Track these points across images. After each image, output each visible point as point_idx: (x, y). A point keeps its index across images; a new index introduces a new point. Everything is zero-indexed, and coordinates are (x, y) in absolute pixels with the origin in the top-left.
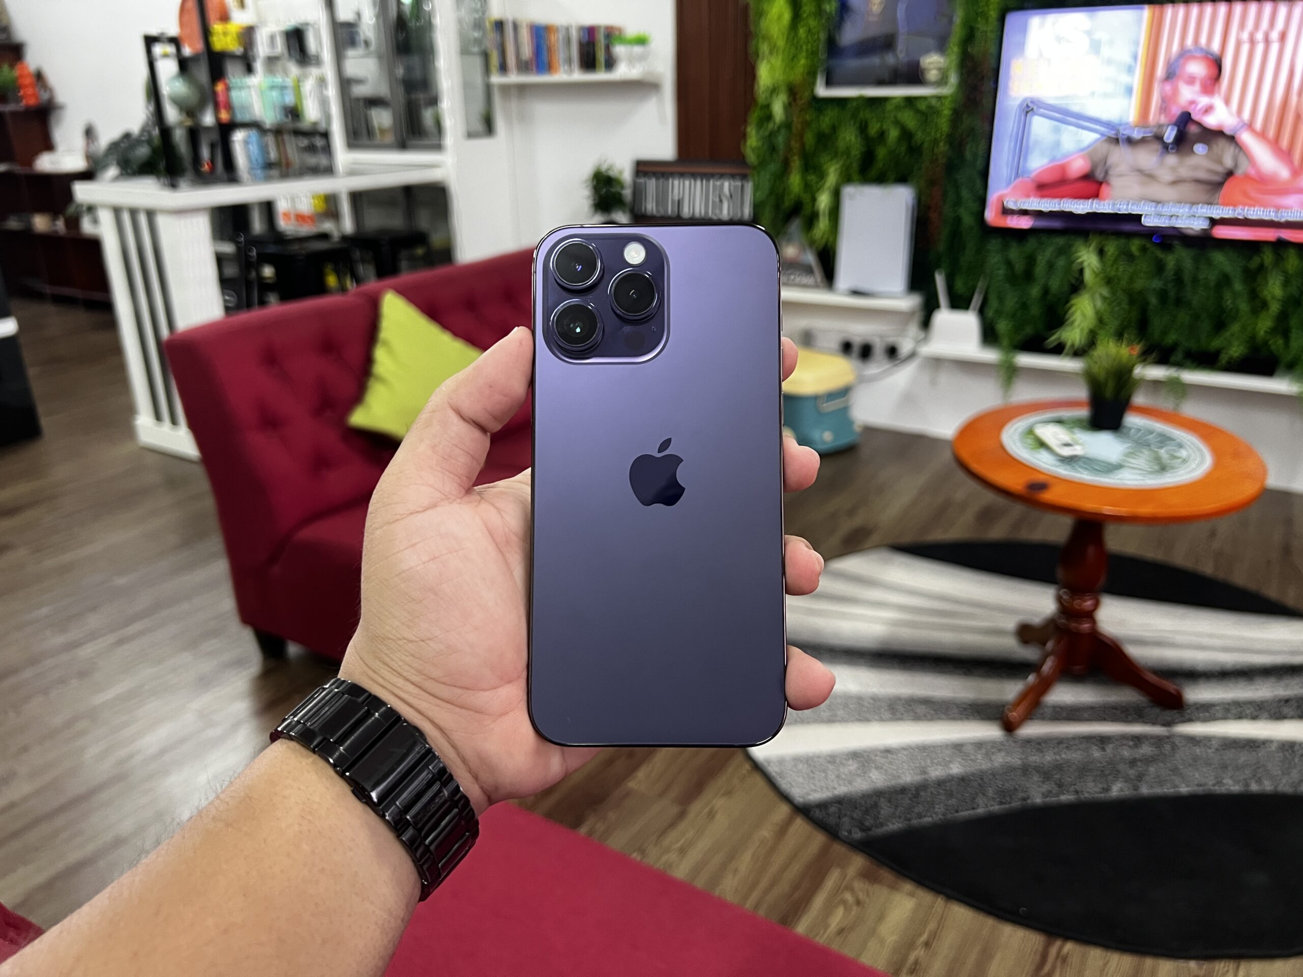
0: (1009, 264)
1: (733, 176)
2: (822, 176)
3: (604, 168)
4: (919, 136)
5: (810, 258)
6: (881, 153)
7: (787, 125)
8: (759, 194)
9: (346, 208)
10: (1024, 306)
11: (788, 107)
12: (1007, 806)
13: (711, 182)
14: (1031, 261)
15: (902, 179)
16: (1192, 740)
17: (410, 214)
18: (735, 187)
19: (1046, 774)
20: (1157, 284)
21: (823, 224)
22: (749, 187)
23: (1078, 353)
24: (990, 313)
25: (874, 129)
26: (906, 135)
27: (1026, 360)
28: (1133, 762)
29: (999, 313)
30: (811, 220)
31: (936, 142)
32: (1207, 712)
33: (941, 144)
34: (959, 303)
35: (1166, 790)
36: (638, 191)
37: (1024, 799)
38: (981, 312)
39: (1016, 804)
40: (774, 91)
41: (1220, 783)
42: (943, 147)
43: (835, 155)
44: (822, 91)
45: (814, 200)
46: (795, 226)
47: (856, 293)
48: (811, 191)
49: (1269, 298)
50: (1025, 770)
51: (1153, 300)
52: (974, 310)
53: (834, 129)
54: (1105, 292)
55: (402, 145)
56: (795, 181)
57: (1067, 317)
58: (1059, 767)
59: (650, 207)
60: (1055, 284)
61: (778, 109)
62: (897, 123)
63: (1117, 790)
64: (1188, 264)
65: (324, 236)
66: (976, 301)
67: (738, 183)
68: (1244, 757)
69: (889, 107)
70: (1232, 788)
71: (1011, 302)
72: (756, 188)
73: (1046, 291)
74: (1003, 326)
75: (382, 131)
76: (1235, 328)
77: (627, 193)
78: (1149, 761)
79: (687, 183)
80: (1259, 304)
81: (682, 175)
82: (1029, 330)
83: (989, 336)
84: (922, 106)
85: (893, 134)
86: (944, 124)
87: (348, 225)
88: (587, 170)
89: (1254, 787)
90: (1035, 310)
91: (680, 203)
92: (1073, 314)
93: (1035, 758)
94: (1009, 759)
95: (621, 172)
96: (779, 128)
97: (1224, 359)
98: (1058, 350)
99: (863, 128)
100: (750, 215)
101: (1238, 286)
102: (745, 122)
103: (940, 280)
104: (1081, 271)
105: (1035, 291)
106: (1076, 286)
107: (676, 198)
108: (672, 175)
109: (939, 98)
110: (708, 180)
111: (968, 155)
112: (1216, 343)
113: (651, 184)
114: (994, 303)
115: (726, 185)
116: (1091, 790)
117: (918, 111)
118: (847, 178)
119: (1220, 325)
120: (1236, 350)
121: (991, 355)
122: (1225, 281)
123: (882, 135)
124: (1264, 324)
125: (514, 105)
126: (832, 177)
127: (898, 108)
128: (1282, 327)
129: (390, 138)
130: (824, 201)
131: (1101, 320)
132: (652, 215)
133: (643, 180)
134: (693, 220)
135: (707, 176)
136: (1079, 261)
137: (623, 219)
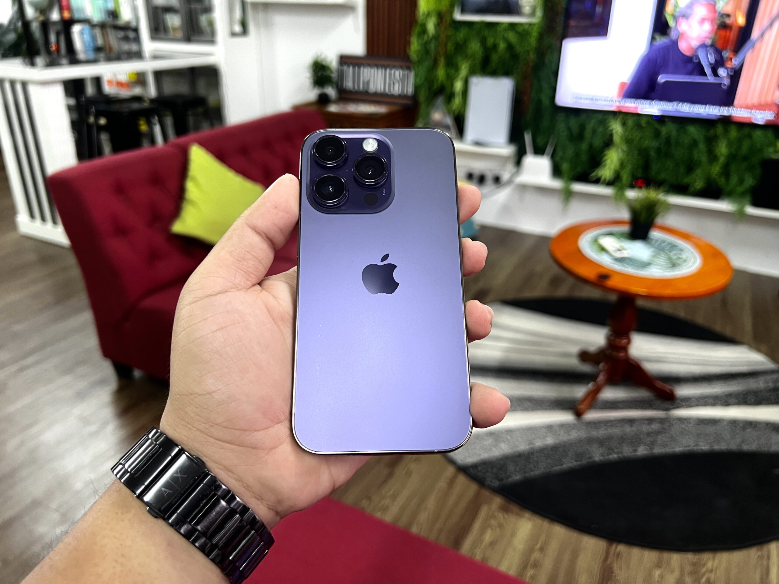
0: (569, 129)
1: (402, 67)
2: (457, 69)
3: (319, 60)
4: (519, 49)
5: (449, 121)
6: (495, 58)
7: (436, 37)
8: (418, 80)
9: (151, 80)
10: (577, 154)
11: (438, 25)
12: (579, 463)
13: (388, 71)
14: (582, 127)
15: (506, 73)
16: (682, 420)
17: (193, 84)
18: (403, 75)
19: (601, 442)
20: (655, 144)
21: (457, 101)
22: (412, 75)
23: (609, 184)
24: (557, 159)
25: (490, 41)
26: (510, 47)
27: (578, 187)
28: (648, 434)
29: (563, 158)
30: (450, 97)
31: (528, 52)
32: (688, 402)
33: (531, 54)
34: (539, 151)
35: (668, 450)
36: (341, 74)
37: (590, 458)
38: (553, 157)
39: (585, 461)
40: (428, 15)
41: (697, 445)
42: (532, 56)
43: (466, 57)
44: (458, 16)
45: (452, 85)
46: (440, 101)
47: (478, 144)
48: (451, 79)
49: (719, 154)
50: (590, 441)
52: (548, 155)
53: (466, 41)
54: (625, 148)
55: (188, 39)
56: (441, 73)
57: (602, 161)
58: (609, 438)
59: (349, 84)
60: (598, 142)
61: (431, 26)
62: (506, 40)
63: (642, 451)
64: (674, 133)
65: (138, 99)
66: (549, 150)
67: (406, 72)
68: (710, 429)
69: (499, 29)
70: (703, 448)
71: (570, 152)
72: (416, 76)
73: (591, 146)
74: (565, 166)
75: (174, 29)
76: (699, 172)
77: (334, 76)
78: (658, 433)
79: (373, 71)
80: (713, 157)
81: (370, 65)
82: (579, 169)
83: (557, 172)
84: (520, 29)
85: (502, 46)
86: (533, 40)
87: (152, 91)
88: (308, 59)
89: (716, 447)
90: (584, 157)
91: (368, 82)
92: (606, 160)
93: (594, 433)
94: (579, 433)
95: (331, 62)
96: (431, 40)
97: (692, 189)
98: (597, 181)
99: (483, 41)
100: (412, 92)
101: (702, 147)
102: (410, 35)
103: (528, 138)
104: (612, 135)
105: (584, 146)
106: (608, 143)
107: (366, 80)
108: (363, 65)
109: (530, 25)
110: (386, 69)
112: (686, 180)
113: (350, 71)
114: (560, 154)
115: (398, 73)
116: (627, 452)
117: (517, 32)
118: (473, 72)
119: (690, 168)
120: (699, 185)
121: (557, 184)
122: (694, 143)
123: (495, 47)
124: (716, 169)
125: (261, 15)
126: (464, 70)
127: (505, 30)
128: (726, 172)
129: (180, 34)
130: (458, 86)
131: (622, 165)
132: (350, 92)
133: (345, 68)
134: (376, 94)
135: (385, 67)
136: (611, 128)
137: (331, 91)
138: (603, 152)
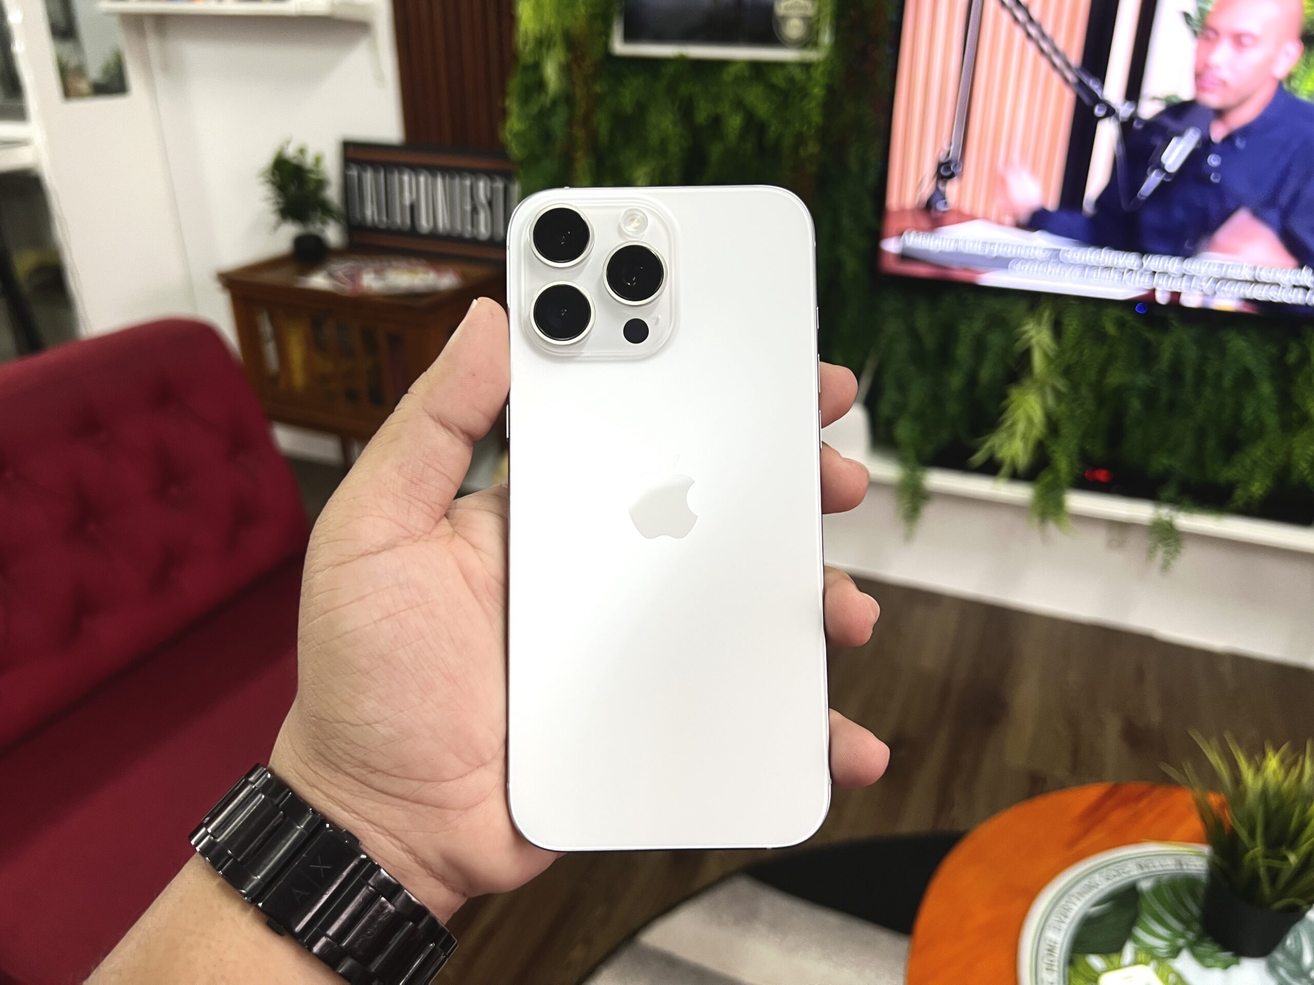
0: (914, 334)
1: (490, 174)
3: (291, 152)
6: (715, 151)
7: (567, 98)
10: (936, 400)
11: (566, 70)
13: (458, 181)
14: (949, 335)
18: (494, 193)
20: (1141, 380)
22: (515, 191)
23: (1023, 476)
24: (885, 409)
25: (704, 111)
26: (754, 126)
27: (942, 481)
29: (900, 409)
33: (810, 142)
36: (349, 190)
38: (870, 405)
40: (543, 42)
42: (813, 148)
44: (620, 47)
51: (1136, 404)
53: (641, 108)
54: (1061, 384)
57: (1003, 417)
59: (369, 213)
60: (986, 372)
61: (551, 71)
62: (739, 104)
64: (1191, 353)
67: (499, 185)
69: (728, 75)
71: (917, 393)
73: (972, 381)
74: (905, 428)
76: (1258, 451)
77: (333, 193)
79: (422, 180)
81: (415, 168)
82: (945, 435)
83: (882, 439)
84: (778, 79)
85: (735, 122)
86: (813, 110)
90: (953, 408)
91: (413, 211)
92: (1011, 415)
95: (319, 160)
96: (554, 103)
97: (1240, 498)
98: (990, 468)
99: (686, 111)
102: (503, 93)
104: (1027, 354)
105: (955, 381)
106: (1018, 372)
107: (407, 202)
108: (401, 166)
109: (806, 66)
110: (452, 178)
111: (853, 164)
112: (1228, 474)
113: (367, 179)
114: (890, 395)
115: (481, 187)
117: (772, 87)
119: (1233, 447)
120: (1259, 487)
121: (887, 472)
123: (716, 121)
127: (739, 80)
131: (1053, 426)
132: (374, 230)
133: (356, 173)
134: (434, 236)
135: (449, 171)
136: (1026, 336)
137: (333, 234)
138: (1004, 396)
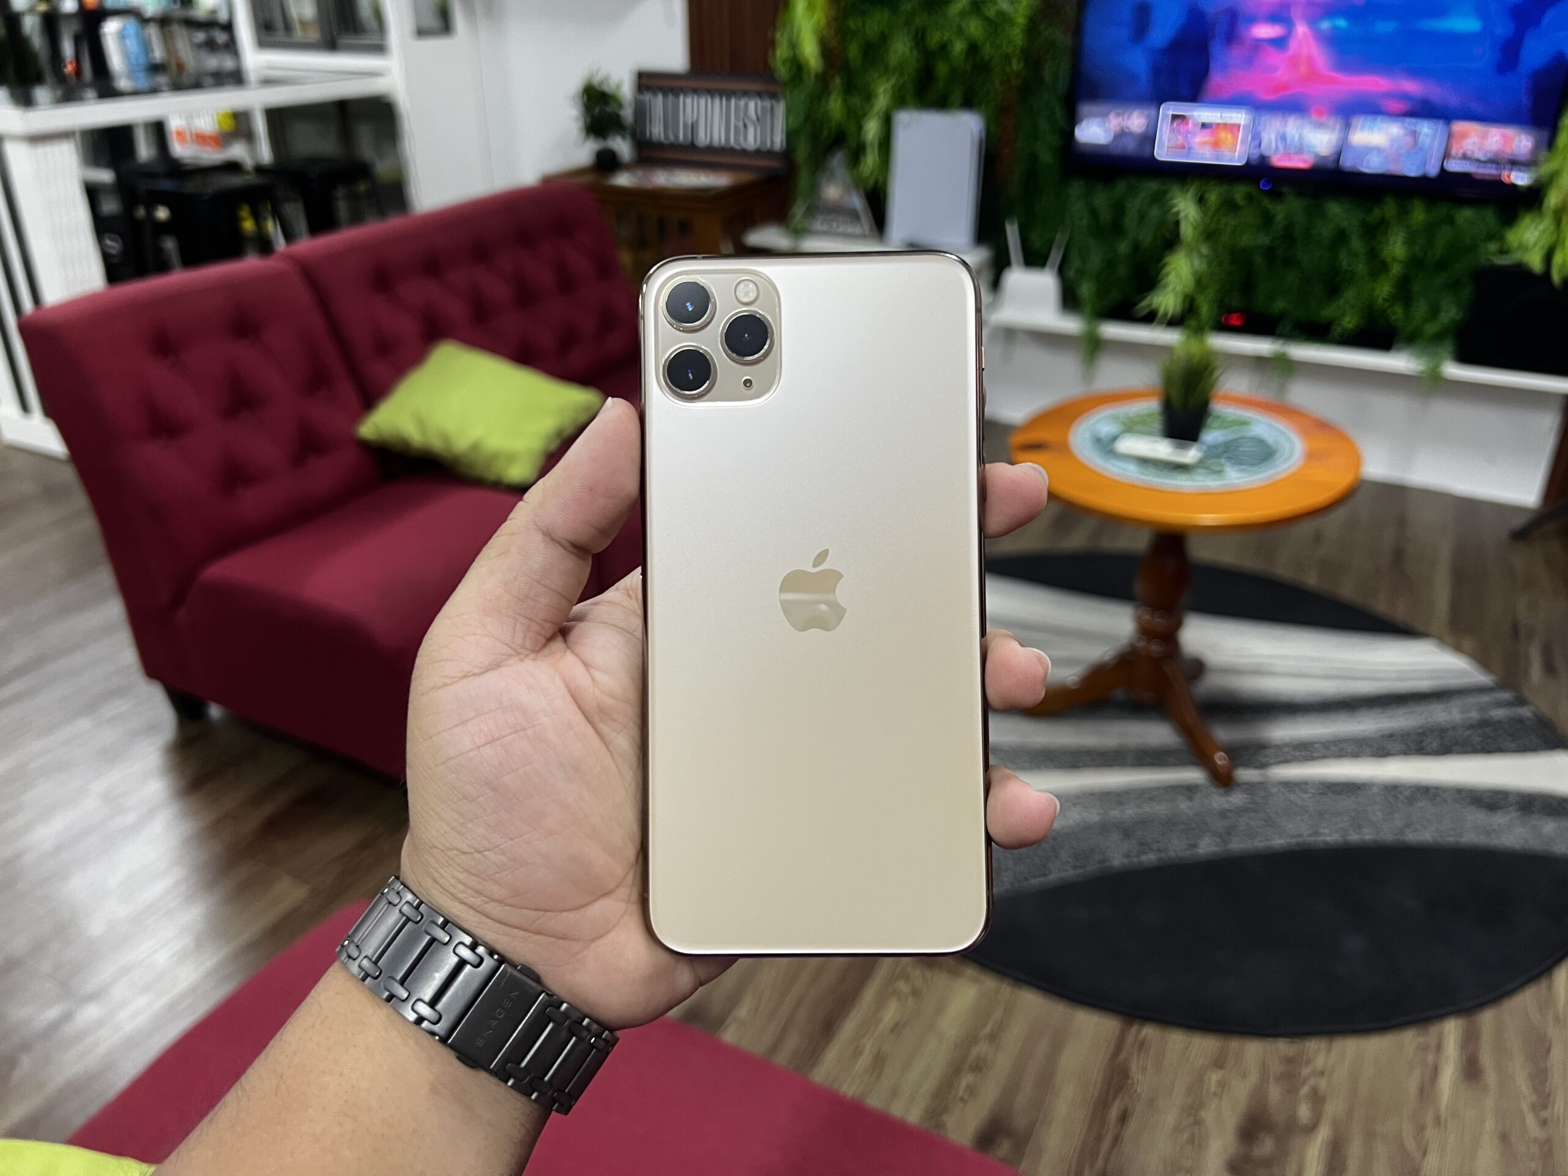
0: (1094, 213)
1: (759, 95)
2: (869, 97)
3: (596, 81)
4: (987, 50)
5: (857, 202)
6: (942, 69)
8: (791, 119)
9: (260, 126)
10: (1110, 264)
12: (1081, 871)
13: (733, 101)
14: (1119, 209)
15: (968, 103)
16: (1290, 785)
17: (346, 135)
18: (763, 109)
19: (1126, 831)
20: (1263, 240)
21: (870, 160)
22: (781, 108)
23: (1174, 322)
24: (1071, 273)
25: (934, 39)
26: (973, 48)
27: (1113, 330)
28: (1223, 814)
29: (1081, 273)
30: (857, 154)
31: (1007, 58)
32: (1306, 751)
33: (1014, 61)
34: (1034, 259)
35: (1258, 844)
36: (641, 111)
37: (1103, 861)
38: (1061, 272)
39: (1092, 868)
41: (1316, 834)
42: (1016, 65)
43: (887, 72)
45: (860, 127)
46: (838, 161)
48: (857, 117)
49: (1389, 260)
50: (1105, 828)
51: (1259, 260)
52: (1052, 267)
53: (884, 39)
54: (1205, 250)
55: (331, 44)
56: (835, 106)
57: (1160, 277)
58: (1143, 822)
59: (657, 131)
60: (1147, 238)
62: (962, 33)
63: (1207, 847)
64: (1300, 217)
65: (233, 167)
66: (1056, 256)
67: (767, 104)
68: (1345, 803)
69: (952, 11)
70: (1328, 838)
71: (1095, 260)
72: (789, 111)
73: (1136, 247)
74: (1086, 289)
75: (304, 24)
76: (1350, 294)
77: (627, 114)
78: (1241, 811)
79: (702, 101)
80: (1378, 266)
81: (696, 91)
82: (1114, 295)
83: (1069, 300)
84: (991, 12)
85: (959, 47)
86: (1017, 35)
87: (265, 153)
88: (574, 84)
89: (1353, 837)
90: (1123, 271)
91: (694, 127)
92: (1167, 275)
93: (1115, 814)
94: (1085, 815)
95: (618, 87)
97: (1337, 331)
98: (1150, 318)
99: (920, 38)
100: (782, 145)
101: (1357, 244)
102: (774, 27)
103: (1012, 233)
104: (1177, 223)
105: (1124, 247)
106: (1170, 240)
107: (690, 122)
108: (683, 91)
110: (728, 99)
111: (1047, 75)
112: (1327, 312)
113: (658, 103)
114: (1075, 263)
115: (753, 106)
116: (1177, 848)
117: (986, 18)
118: (900, 101)
119: (1333, 290)
120: (1349, 322)
121: (1071, 325)
122: (1341, 237)
123: (944, 48)
124: (1384, 289)
126: (882, 100)
127: (961, 13)
128: (1404, 292)
129: (314, 35)
130: (872, 129)
131: (1200, 282)
132: (660, 146)
133: (647, 97)
134: (710, 149)
135: (727, 94)
136: (1175, 210)
137: (622, 147)
138: (1160, 258)
